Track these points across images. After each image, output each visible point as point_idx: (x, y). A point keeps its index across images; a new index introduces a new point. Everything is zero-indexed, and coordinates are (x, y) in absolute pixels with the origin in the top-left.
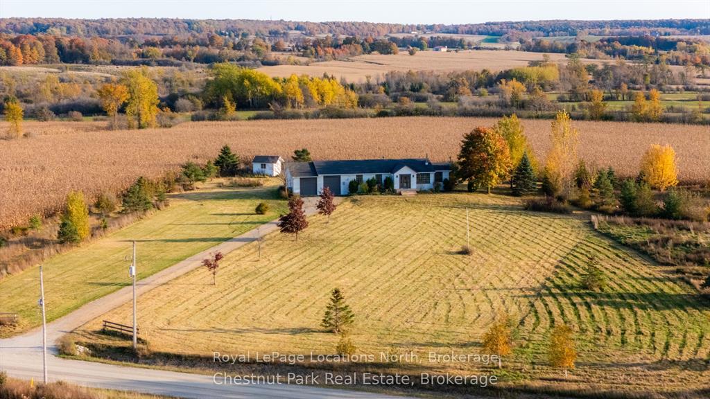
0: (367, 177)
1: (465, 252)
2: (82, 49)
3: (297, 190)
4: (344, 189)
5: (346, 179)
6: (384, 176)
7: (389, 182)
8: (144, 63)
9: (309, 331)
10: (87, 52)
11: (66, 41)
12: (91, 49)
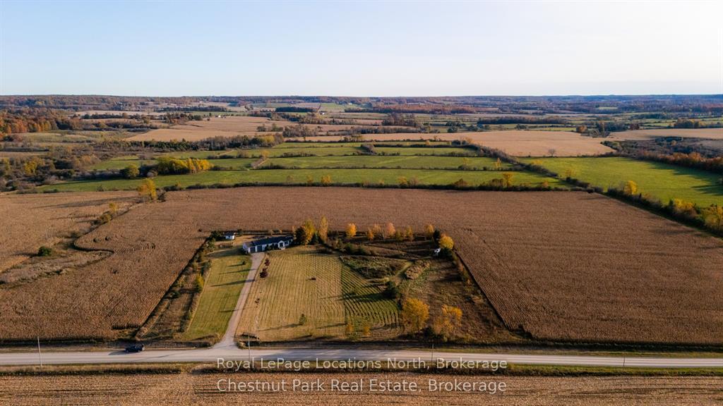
0: (270, 245)
1: (314, 279)
2: (68, 123)
3: (249, 251)
4: (263, 249)
5: (264, 246)
6: (275, 244)
7: (277, 245)
8: (98, 130)
9: (296, 325)
10: (71, 125)
11: (59, 119)
12: (73, 124)
